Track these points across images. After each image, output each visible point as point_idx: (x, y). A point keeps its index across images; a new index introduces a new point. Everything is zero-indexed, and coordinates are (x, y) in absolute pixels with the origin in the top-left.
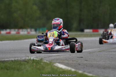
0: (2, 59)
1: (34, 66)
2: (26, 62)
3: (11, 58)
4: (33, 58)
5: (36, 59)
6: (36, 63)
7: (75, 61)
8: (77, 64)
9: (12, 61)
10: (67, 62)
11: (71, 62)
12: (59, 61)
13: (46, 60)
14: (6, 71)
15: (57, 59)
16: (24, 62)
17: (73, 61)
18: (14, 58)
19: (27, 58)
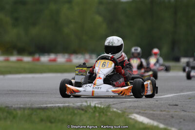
0: (43, 104)
1: (96, 118)
2: (82, 110)
3: (58, 104)
4: (94, 104)
5: (99, 106)
6: (100, 113)
7: (164, 111)
8: (168, 116)
9: (59, 108)
10: (151, 112)
11: (159, 112)
12: (138, 111)
13: (117, 109)
14: (49, 124)
15: (134, 106)
16: (79, 111)
17: (161, 111)
18: (62, 103)
19: (85, 104)
